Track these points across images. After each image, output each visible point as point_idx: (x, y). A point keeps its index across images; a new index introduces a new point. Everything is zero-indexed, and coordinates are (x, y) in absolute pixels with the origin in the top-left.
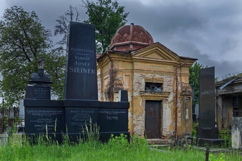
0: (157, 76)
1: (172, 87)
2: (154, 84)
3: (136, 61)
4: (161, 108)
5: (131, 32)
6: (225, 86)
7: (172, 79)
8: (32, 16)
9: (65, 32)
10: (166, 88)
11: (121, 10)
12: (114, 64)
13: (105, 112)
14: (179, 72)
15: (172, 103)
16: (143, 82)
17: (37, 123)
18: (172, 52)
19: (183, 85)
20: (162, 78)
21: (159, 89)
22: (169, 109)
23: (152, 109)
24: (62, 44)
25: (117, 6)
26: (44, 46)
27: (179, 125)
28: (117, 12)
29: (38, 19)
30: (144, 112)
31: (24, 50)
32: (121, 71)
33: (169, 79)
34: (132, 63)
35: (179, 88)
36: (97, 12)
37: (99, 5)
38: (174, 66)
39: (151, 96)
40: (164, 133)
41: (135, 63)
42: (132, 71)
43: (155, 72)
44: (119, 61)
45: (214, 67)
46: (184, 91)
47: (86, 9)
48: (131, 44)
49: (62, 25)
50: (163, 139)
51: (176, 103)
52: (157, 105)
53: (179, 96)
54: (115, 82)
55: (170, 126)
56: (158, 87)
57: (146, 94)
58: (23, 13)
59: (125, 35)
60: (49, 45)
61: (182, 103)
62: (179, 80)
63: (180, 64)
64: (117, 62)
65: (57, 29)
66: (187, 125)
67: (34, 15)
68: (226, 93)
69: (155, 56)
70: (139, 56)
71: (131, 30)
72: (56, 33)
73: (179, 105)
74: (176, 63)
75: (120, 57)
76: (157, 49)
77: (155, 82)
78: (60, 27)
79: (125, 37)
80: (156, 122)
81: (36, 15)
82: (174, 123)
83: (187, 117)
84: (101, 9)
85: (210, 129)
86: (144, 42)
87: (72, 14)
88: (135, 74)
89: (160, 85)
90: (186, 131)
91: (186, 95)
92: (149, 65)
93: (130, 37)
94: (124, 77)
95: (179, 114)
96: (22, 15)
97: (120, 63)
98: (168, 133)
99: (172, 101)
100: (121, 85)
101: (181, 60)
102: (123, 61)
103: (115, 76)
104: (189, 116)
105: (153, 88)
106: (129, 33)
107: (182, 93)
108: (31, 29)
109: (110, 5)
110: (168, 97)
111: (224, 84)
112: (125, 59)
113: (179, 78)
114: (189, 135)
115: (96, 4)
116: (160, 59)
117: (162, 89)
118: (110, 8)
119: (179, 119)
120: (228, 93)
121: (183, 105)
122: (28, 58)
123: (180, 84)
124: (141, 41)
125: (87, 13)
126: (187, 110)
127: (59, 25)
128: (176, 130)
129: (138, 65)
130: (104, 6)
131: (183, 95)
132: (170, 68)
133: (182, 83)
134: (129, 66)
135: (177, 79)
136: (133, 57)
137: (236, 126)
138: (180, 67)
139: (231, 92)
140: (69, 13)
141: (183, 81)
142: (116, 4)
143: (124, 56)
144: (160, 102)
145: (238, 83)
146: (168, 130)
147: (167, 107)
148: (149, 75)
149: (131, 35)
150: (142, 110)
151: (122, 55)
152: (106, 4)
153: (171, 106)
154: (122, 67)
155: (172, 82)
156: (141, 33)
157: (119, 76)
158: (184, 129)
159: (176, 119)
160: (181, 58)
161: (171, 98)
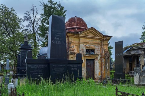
0: (92, 46)
1: (99, 52)
2: (90, 50)
3: (81, 38)
4: (94, 63)
5: (76, 21)
6: (126, 51)
7: (100, 47)
8: (12, 10)
9: (30, 20)
10: (96, 52)
11: (62, 8)
12: (69, 39)
13: (70, 66)
14: (103, 44)
15: (100, 60)
16: (85, 49)
17: (34, 72)
18: (100, 33)
19: (105, 51)
20: (94, 47)
21: (93, 53)
22: (98, 64)
23: (89, 64)
24: (28, 27)
25: (60, 6)
26: (19, 28)
27: (103, 72)
28: (60, 9)
29: (15, 12)
30: (86, 65)
31: (6, 30)
32: (73, 43)
33: (98, 47)
34: (79, 38)
35: (103, 52)
36: (49, 9)
37: (50, 5)
38: (101, 40)
39: (89, 57)
40: (96, 77)
41: (80, 38)
42: (79, 43)
43: (91, 43)
44: (72, 37)
45: (122, 41)
46: (106, 54)
47: (43, 8)
48: (76, 28)
49: (28, 16)
50: (96, 80)
51: (102, 61)
52: (92, 62)
53: (103, 57)
54: (70, 49)
55: (99, 73)
56: (92, 52)
57: (87, 56)
58: (6, 9)
59: (73, 23)
60: (22, 27)
61: (105, 61)
62: (103, 48)
63: (104, 39)
64: (71, 38)
65: (25, 18)
66: (108, 72)
67: (13, 10)
68: (126, 55)
69: (91, 35)
70: (82, 35)
71: (76, 20)
72: (24, 21)
73: (103, 61)
74: (101, 39)
75: (73, 35)
76: (92, 31)
77: (91, 49)
78: (26, 17)
79: (72, 24)
80: (91, 71)
81: (14, 10)
82: (101, 71)
83: (108, 68)
84: (51, 8)
85: (121, 74)
86: (83, 27)
87: (33, 10)
88: (80, 44)
89: (93, 51)
90: (107, 76)
91: (107, 56)
92: (88, 39)
93: (76, 24)
94: (75, 46)
95: (103, 67)
96: (5, 9)
97: (73, 38)
98: (98, 77)
99: (100, 59)
100: (74, 50)
101: (104, 37)
102: (74, 37)
103: (70, 45)
104: (109, 68)
105: (90, 52)
106: (75, 22)
107: (105, 55)
108: (11, 18)
109: (56, 5)
110: (98, 57)
111: (126, 50)
112: (75, 36)
113: (103, 47)
114: (109, 78)
115: (48, 5)
116: (93, 36)
117: (94, 53)
118: (56, 7)
119: (103, 69)
120: (127, 55)
121: (105, 62)
122: (9, 35)
123: (104, 50)
124: (81, 26)
125: (43, 9)
126: (108, 64)
127: (26, 16)
128: (102, 75)
129: (82, 40)
130: (53, 6)
131: (106, 56)
132: (98, 41)
133: (104, 49)
134: (77, 40)
135: (102, 47)
136: (80, 35)
137: (137, 72)
138: (104, 41)
139: (129, 54)
140: (32, 9)
141: (105, 48)
142: (59, 5)
143: (75, 34)
144: (94, 60)
145: (133, 50)
146: (98, 75)
147: (97, 62)
148: (88, 45)
149: (76, 23)
150: (85, 64)
151: (73, 34)
152: (54, 5)
153: (99, 62)
154: (74, 41)
155: (99, 49)
156: (82, 22)
157: (72, 45)
158: (106, 74)
159: (102, 69)
160: (104, 36)
161: (99, 58)
